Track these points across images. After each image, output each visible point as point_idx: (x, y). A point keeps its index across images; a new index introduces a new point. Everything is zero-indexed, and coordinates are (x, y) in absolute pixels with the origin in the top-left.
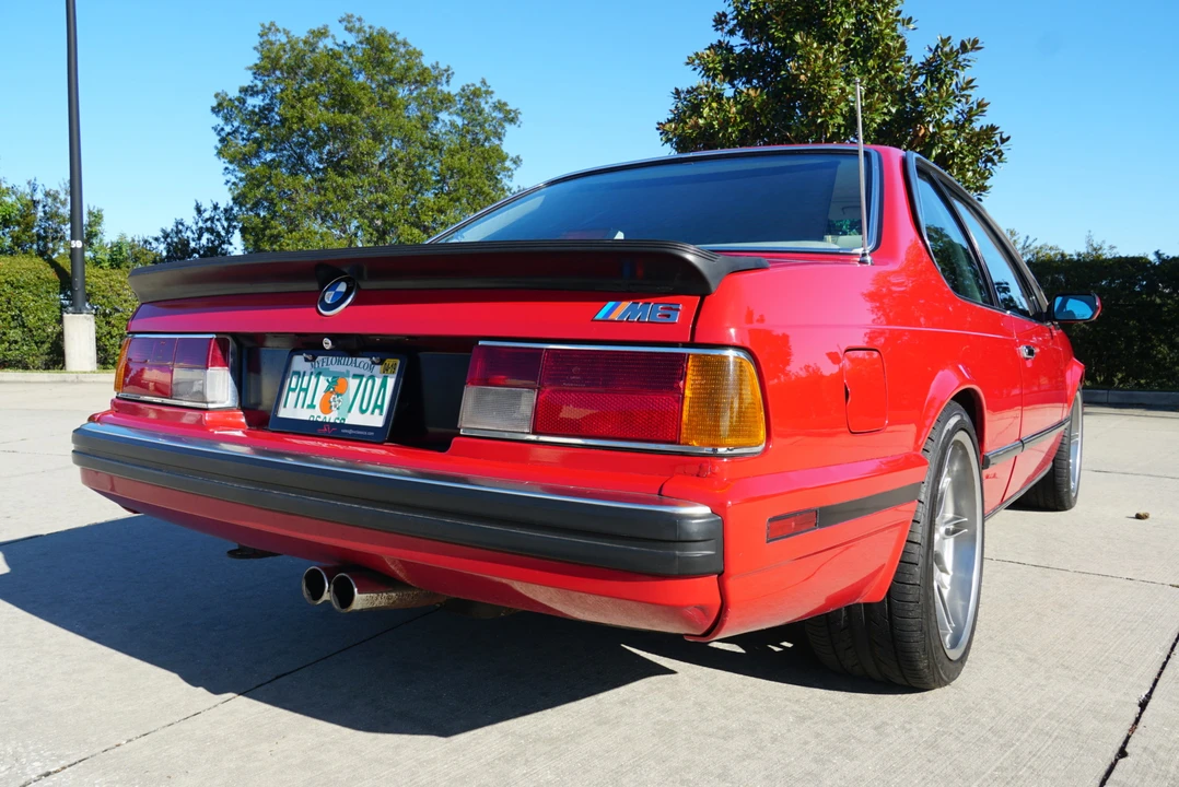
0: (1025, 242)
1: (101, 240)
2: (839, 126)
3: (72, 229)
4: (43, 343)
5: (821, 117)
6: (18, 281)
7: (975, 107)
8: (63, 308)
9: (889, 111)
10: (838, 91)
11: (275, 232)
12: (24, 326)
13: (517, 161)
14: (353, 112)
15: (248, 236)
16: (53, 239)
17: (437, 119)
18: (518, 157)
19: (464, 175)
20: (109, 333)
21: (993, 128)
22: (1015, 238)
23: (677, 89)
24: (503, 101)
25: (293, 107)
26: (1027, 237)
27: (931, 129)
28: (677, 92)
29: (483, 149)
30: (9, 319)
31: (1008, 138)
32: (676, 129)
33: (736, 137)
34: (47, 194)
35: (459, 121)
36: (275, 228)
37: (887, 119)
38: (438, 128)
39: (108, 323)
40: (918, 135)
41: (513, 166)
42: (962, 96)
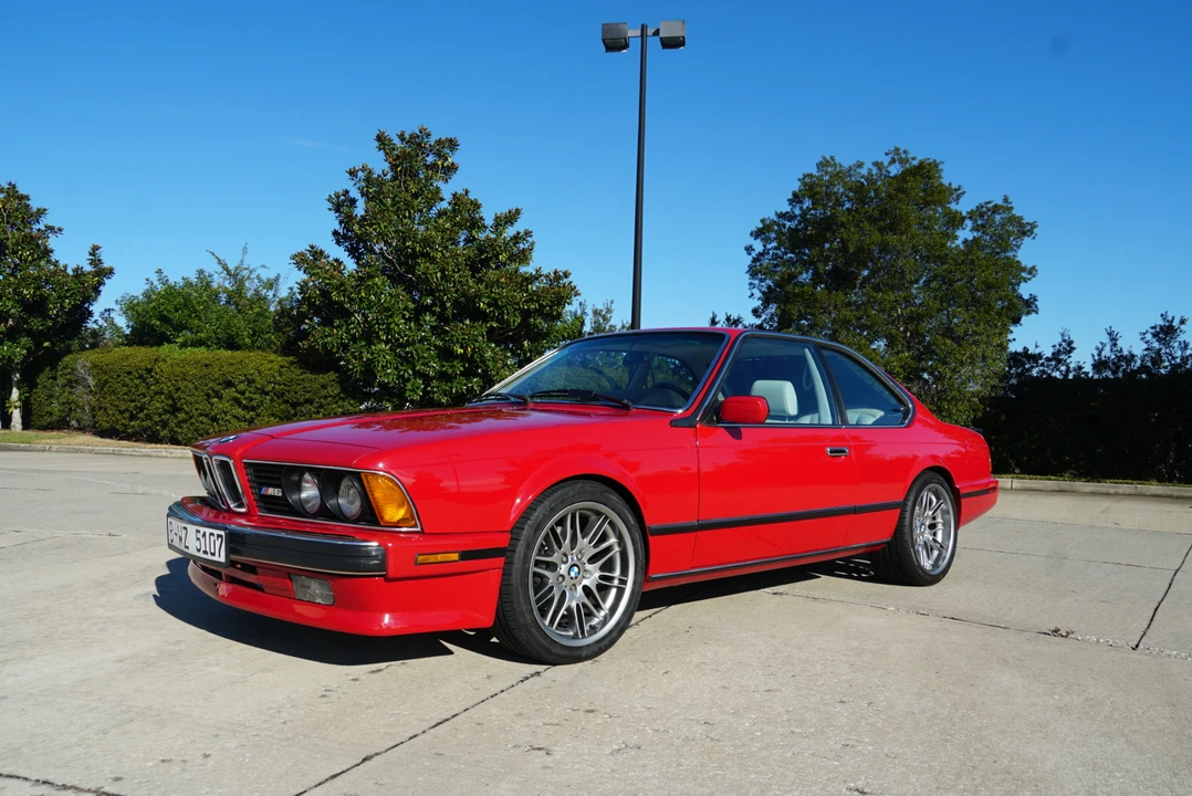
18: (1034, 267)
24: (1020, 215)
41: (1026, 277)
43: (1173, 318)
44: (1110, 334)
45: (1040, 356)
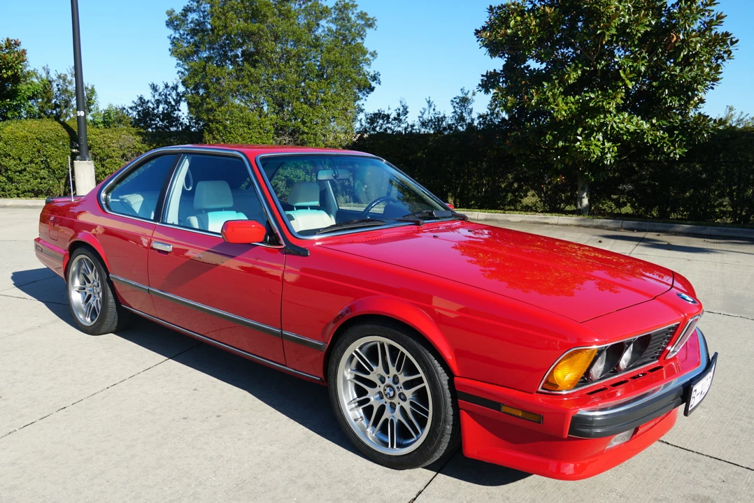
0: (740, 116)
1: (97, 109)
2: (612, 36)
3: (77, 99)
4: (61, 178)
5: (600, 29)
6: (44, 138)
7: (715, 18)
8: (74, 157)
9: (650, 23)
10: (614, 9)
11: (210, 106)
12: (49, 167)
13: (374, 54)
14: (261, 22)
15: (192, 109)
16: (66, 107)
17: (318, 25)
18: (375, 52)
19: (337, 66)
20: (104, 172)
21: (727, 34)
22: (733, 112)
23: (491, 6)
24: (364, 11)
25: (219, 18)
26: (742, 113)
27: (681, 37)
28: (491, 9)
29: (350, 47)
30: (40, 163)
31: (737, 41)
32: (490, 36)
33: (535, 43)
34: (59, 77)
35: (334, 27)
36: (210, 104)
37: (649, 29)
38: (319, 32)
39: (103, 166)
40: (671, 42)
41: (371, 58)
42: (706, 11)
43: (469, 91)
44: (429, 102)
45: (388, 116)
